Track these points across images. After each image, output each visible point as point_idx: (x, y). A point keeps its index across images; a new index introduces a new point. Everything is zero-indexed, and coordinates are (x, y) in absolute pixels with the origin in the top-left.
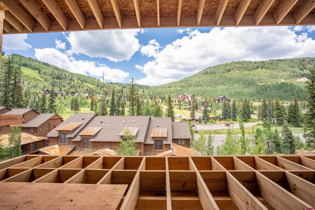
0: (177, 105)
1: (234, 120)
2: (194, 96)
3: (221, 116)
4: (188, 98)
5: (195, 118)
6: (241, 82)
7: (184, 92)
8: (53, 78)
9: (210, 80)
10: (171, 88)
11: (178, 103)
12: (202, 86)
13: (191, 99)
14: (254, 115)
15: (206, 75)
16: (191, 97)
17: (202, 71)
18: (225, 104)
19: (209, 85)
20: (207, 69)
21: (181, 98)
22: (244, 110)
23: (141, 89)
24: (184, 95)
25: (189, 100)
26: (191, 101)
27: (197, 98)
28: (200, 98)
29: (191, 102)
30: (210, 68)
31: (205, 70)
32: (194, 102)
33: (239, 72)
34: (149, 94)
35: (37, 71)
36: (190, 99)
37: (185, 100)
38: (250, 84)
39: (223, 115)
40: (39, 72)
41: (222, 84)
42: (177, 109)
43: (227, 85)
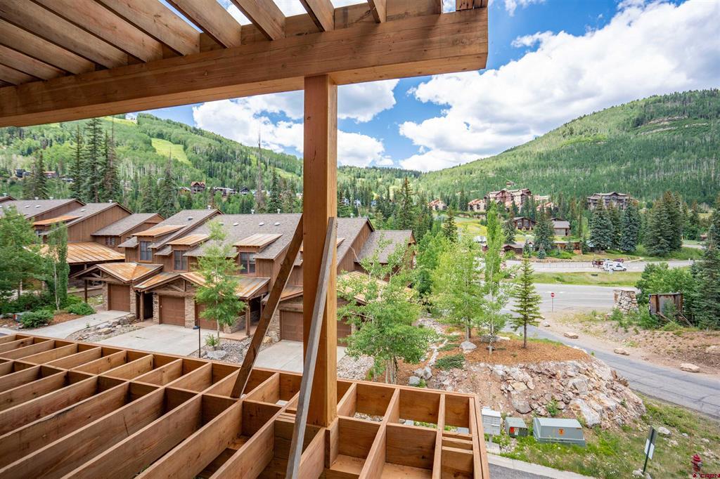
0: (482, 214)
1: (628, 252)
2: (529, 193)
3: (588, 242)
4: (513, 197)
5: (514, 243)
6: (675, 152)
7: (505, 185)
8: (210, 160)
9: (578, 150)
10: (473, 175)
11: (484, 211)
12: (555, 167)
13: (520, 200)
14: (698, 240)
15: (567, 137)
16: (522, 195)
17: (558, 129)
18: (601, 209)
19: (575, 165)
20: (573, 121)
21: (496, 198)
22: (658, 226)
23: (399, 180)
24: (503, 192)
25: (514, 203)
26: (520, 207)
27: (538, 198)
28: (547, 197)
29: (520, 209)
30: (581, 118)
31: (566, 125)
32: (527, 207)
33: (671, 126)
34: (417, 190)
35: (181, 147)
36: (518, 200)
37: (504, 202)
38: (703, 158)
39: (593, 238)
40: (185, 149)
41: (614, 159)
42: (479, 225)
43: (629, 164)
